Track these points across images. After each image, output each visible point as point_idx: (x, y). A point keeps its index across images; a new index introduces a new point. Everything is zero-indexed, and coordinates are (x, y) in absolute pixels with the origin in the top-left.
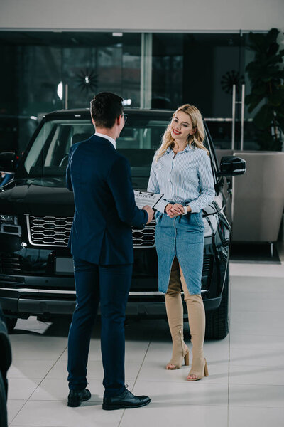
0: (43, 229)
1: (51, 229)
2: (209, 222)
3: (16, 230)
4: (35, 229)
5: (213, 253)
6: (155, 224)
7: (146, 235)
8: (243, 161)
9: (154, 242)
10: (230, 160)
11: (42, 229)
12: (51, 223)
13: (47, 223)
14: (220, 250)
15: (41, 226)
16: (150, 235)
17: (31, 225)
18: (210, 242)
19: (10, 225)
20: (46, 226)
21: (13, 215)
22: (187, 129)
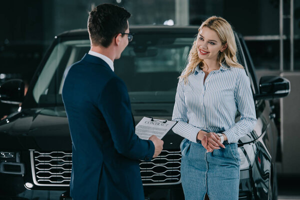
0: (50, 167)
1: (60, 166)
2: (245, 153)
3: (18, 169)
4: (40, 167)
5: (251, 189)
6: (181, 157)
7: (170, 169)
8: (286, 81)
9: (179, 177)
10: (271, 80)
11: (48, 167)
12: (59, 159)
13: (55, 159)
14: (259, 186)
15: (47, 163)
16: (175, 169)
17: (36, 163)
18: (246, 175)
19: (11, 163)
20: (53, 163)
21: (14, 151)
22: (215, 47)
